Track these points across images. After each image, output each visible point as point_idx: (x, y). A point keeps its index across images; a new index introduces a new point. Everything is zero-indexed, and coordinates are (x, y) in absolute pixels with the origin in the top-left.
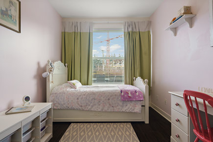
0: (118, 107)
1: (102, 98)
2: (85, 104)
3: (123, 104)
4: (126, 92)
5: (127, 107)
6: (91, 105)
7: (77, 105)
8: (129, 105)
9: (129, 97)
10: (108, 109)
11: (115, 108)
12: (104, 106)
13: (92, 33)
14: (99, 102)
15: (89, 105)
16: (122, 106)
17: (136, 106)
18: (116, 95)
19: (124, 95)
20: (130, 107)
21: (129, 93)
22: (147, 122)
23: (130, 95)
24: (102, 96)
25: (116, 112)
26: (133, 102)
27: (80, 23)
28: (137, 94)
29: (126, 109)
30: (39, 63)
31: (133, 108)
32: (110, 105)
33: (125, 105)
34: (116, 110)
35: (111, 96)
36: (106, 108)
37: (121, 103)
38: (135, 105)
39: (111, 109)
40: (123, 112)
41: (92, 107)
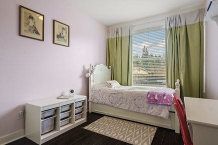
0: (143, 109)
1: (129, 98)
2: (115, 102)
3: (149, 106)
4: (153, 95)
5: (153, 110)
6: (120, 102)
7: (108, 101)
8: (154, 108)
9: (156, 100)
10: (134, 109)
11: (141, 110)
12: (130, 106)
13: (132, 36)
14: (127, 101)
15: (118, 103)
16: (148, 109)
17: (162, 111)
18: (142, 97)
19: (150, 97)
20: (156, 111)
21: (156, 96)
22: (177, 131)
23: (156, 98)
24: (129, 96)
25: (141, 113)
26: (159, 106)
27: (121, 28)
28: (165, 98)
29: (151, 111)
30: (84, 67)
31: (158, 112)
32: (136, 105)
33: (151, 107)
34: (141, 111)
35: (137, 97)
36: (132, 108)
37: (146, 105)
38: (162, 109)
39: (136, 110)
40: (148, 114)
41: (120, 104)
